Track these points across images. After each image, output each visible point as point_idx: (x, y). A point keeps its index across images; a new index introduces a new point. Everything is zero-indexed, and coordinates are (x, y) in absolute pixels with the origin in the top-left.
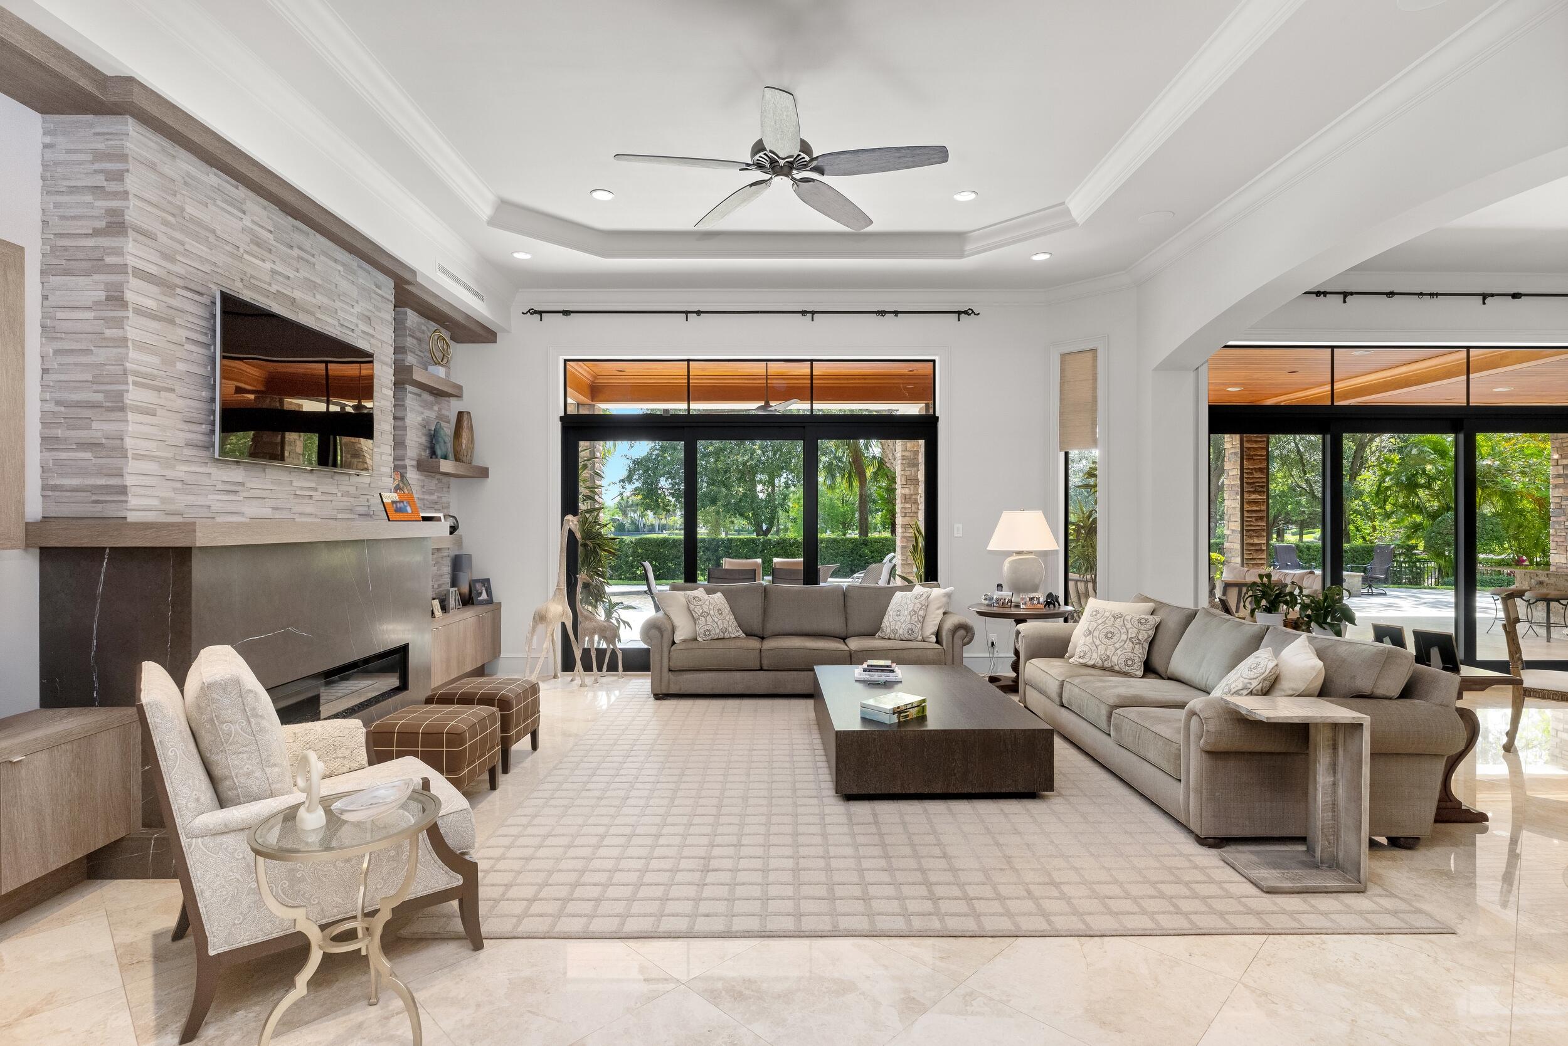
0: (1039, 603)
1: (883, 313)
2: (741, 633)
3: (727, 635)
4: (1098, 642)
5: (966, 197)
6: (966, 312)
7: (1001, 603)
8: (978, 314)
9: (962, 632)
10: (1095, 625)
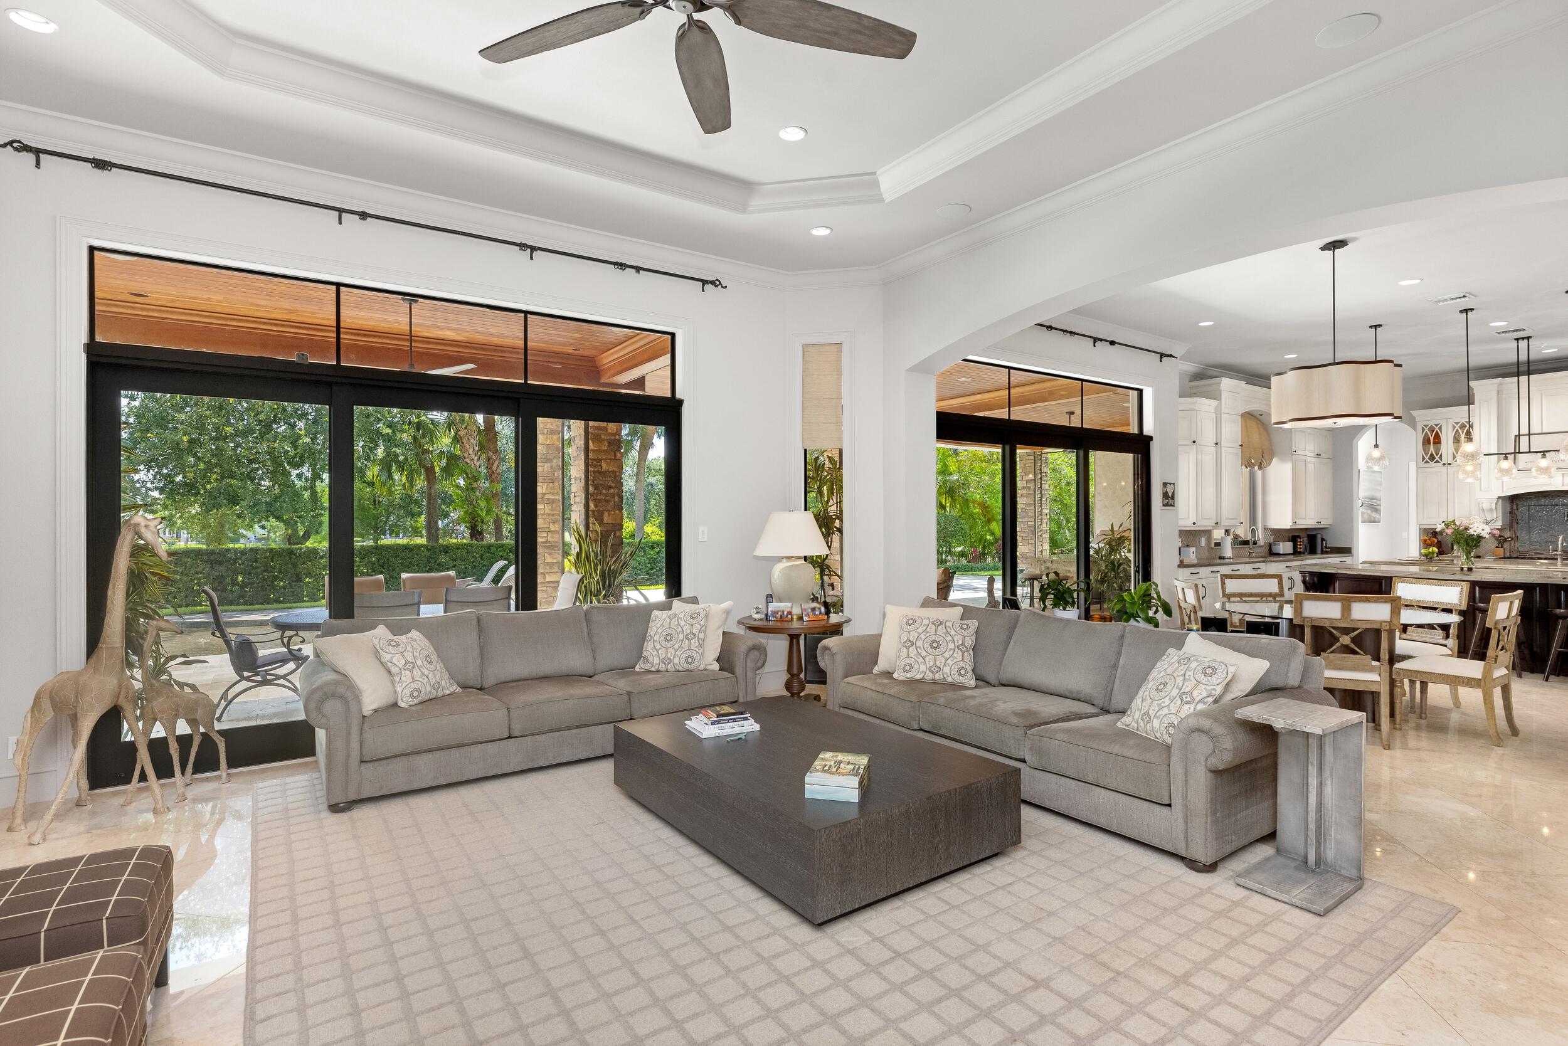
0: (820, 613)
1: (622, 266)
2: (455, 688)
3: (440, 693)
4: (924, 654)
5: (793, 134)
6: (713, 283)
7: (778, 616)
8: (725, 287)
9: (756, 653)
10: (916, 635)
